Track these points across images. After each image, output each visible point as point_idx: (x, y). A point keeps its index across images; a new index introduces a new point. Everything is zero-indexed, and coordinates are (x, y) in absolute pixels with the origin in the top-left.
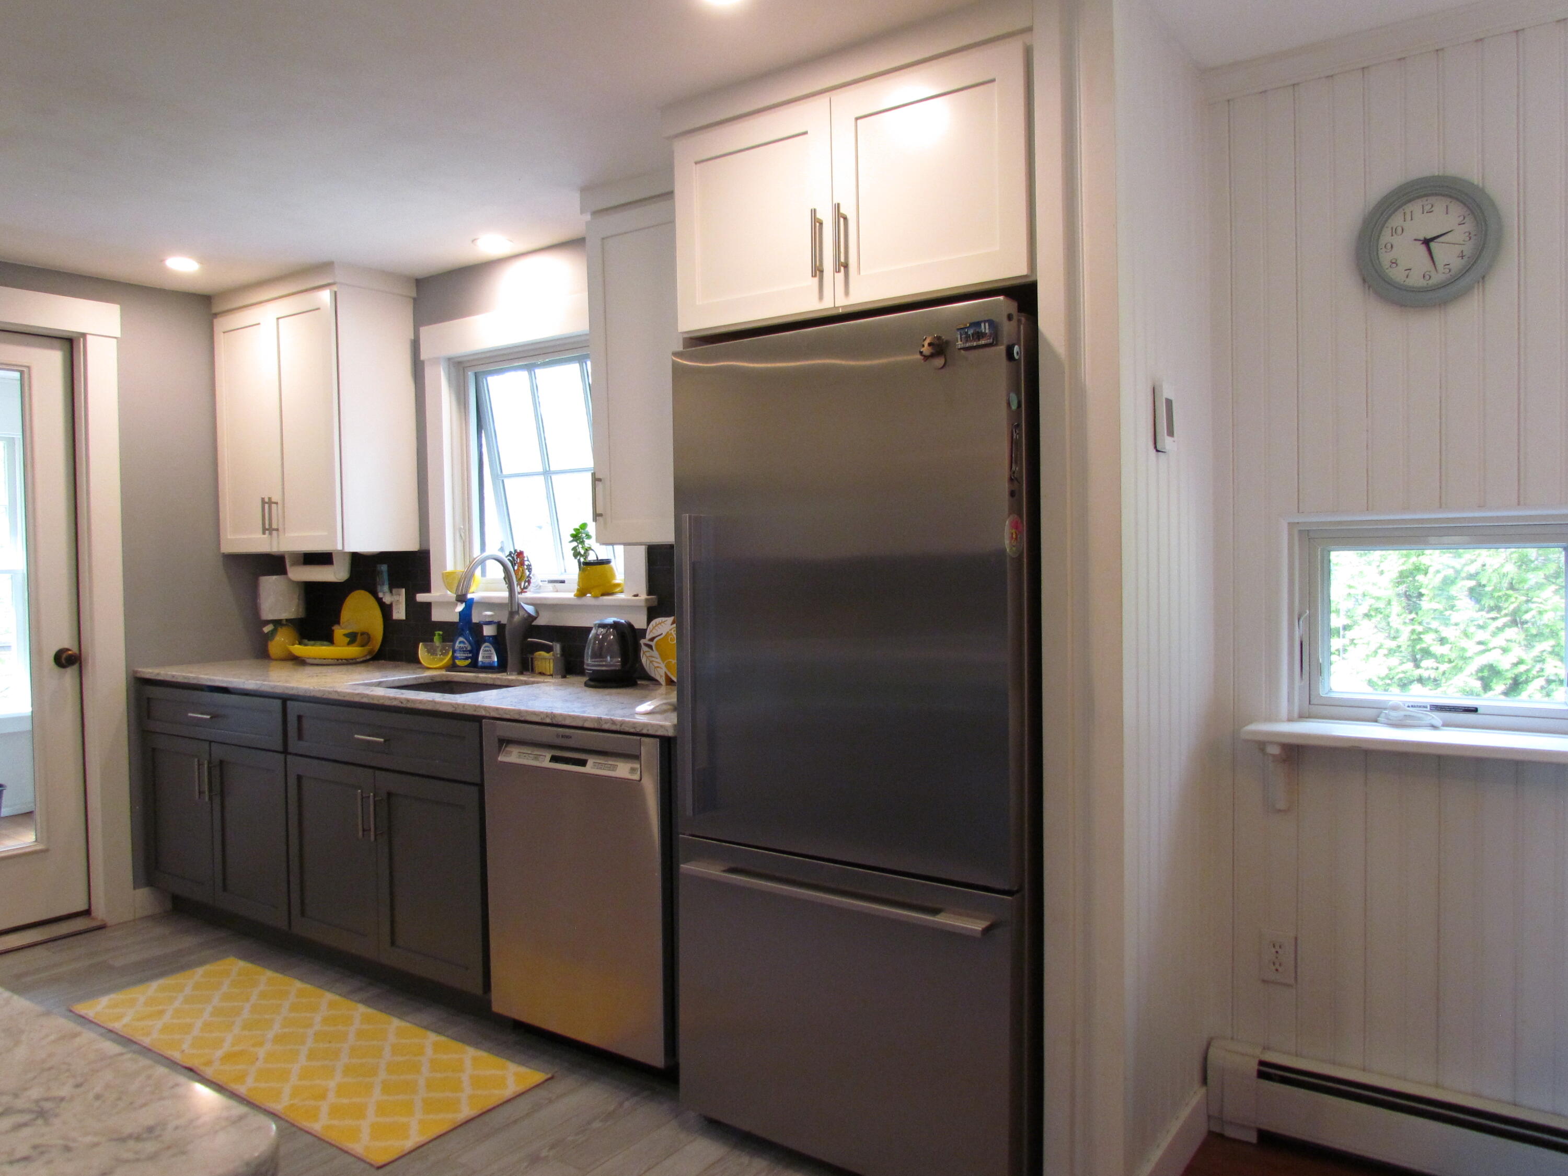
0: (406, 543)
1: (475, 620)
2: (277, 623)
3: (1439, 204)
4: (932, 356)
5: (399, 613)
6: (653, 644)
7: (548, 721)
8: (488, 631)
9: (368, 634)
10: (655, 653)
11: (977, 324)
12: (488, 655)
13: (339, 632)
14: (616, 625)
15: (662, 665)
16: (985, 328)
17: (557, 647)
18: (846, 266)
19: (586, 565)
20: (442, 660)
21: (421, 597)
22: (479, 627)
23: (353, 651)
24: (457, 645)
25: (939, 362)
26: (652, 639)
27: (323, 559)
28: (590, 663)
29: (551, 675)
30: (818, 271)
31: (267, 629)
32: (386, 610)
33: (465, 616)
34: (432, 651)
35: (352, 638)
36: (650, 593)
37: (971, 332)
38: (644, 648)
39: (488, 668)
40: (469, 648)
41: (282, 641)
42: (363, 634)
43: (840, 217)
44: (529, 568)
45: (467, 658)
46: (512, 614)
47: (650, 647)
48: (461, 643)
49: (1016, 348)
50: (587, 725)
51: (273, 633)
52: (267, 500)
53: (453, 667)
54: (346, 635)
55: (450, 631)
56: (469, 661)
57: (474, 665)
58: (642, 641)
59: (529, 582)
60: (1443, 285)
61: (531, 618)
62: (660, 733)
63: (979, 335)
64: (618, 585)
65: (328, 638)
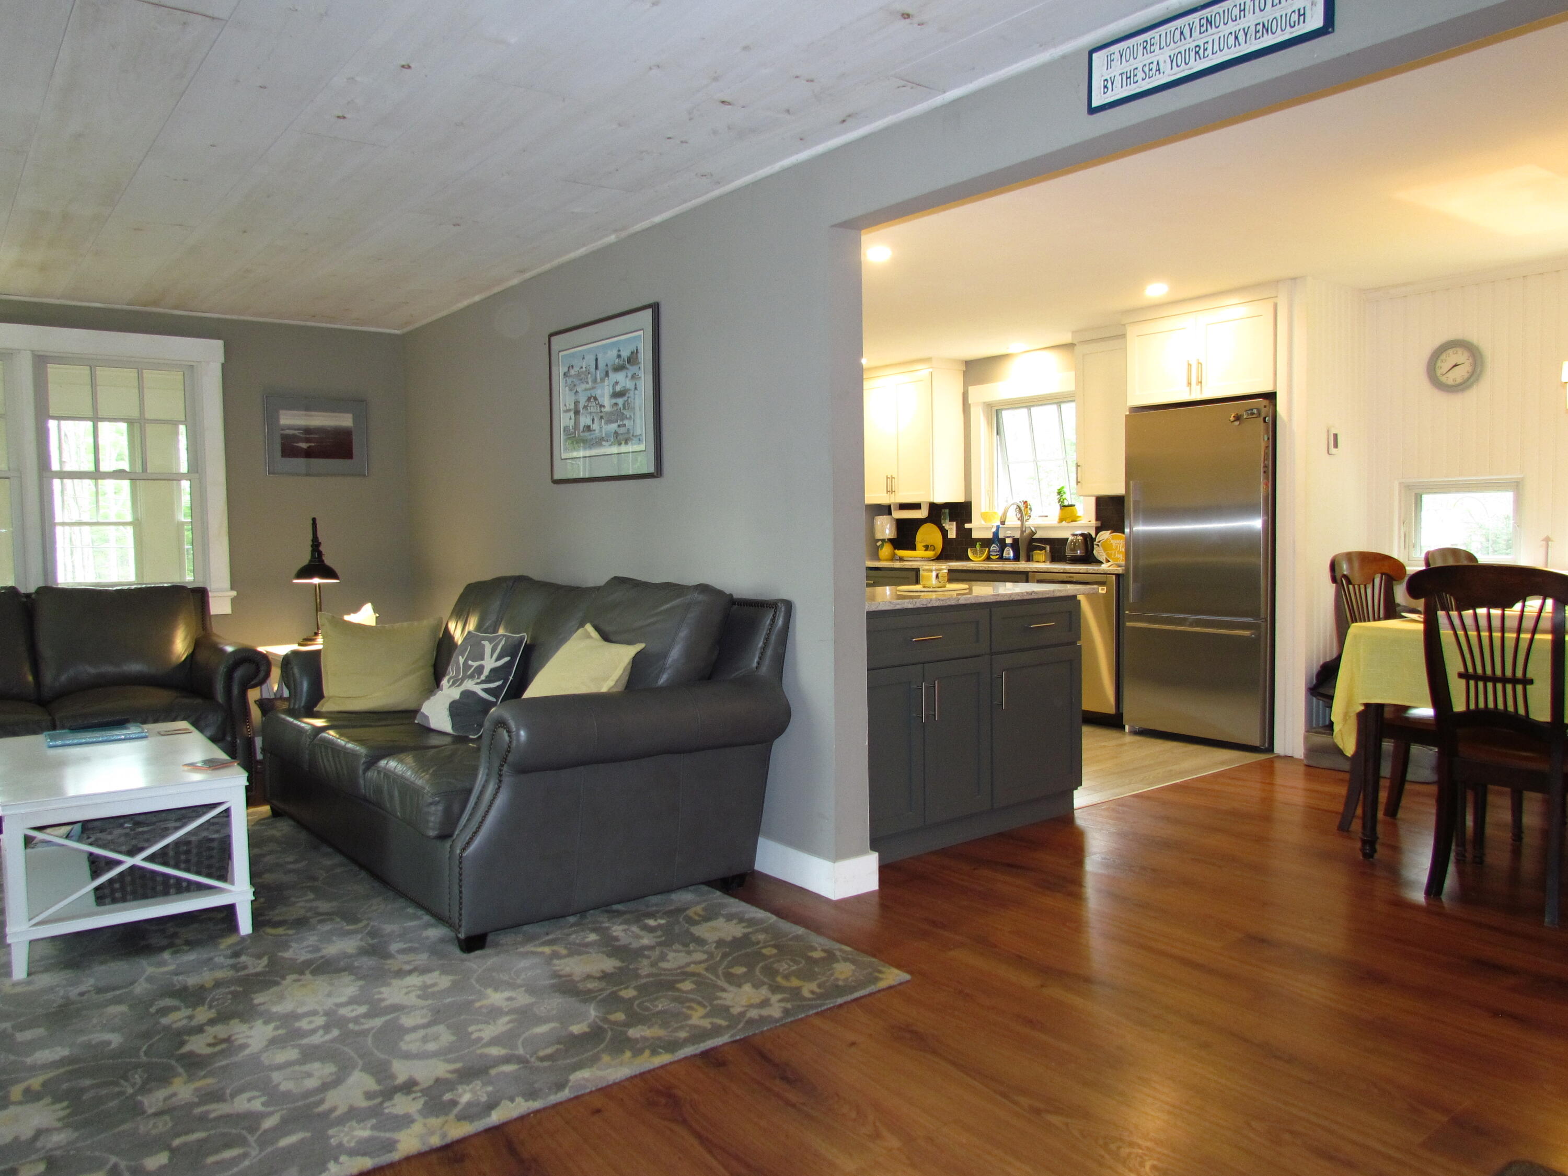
0: (958, 498)
1: (1001, 536)
2: (883, 540)
3: (1460, 351)
4: (1234, 421)
5: (952, 534)
6: (1099, 544)
7: (1062, 571)
8: (1008, 541)
9: (933, 546)
10: (1101, 548)
11: (1252, 409)
12: (1009, 553)
13: (919, 545)
14: (1082, 535)
15: (1104, 554)
16: (1255, 411)
17: (1048, 548)
18: (1201, 382)
19: (1063, 507)
20: (980, 557)
21: (967, 526)
22: (1004, 540)
23: (930, 554)
24: (992, 548)
25: (1237, 423)
26: (1099, 542)
27: (917, 506)
28: (1069, 553)
29: (1044, 562)
30: (1189, 384)
31: (879, 543)
32: (944, 532)
33: (996, 534)
34: (975, 553)
35: (927, 548)
36: (1097, 519)
37: (1249, 412)
38: (1095, 546)
39: (1008, 559)
40: (998, 550)
41: (886, 550)
42: (931, 546)
43: (1200, 364)
44: (1031, 509)
45: (997, 555)
46: (1022, 532)
47: (1098, 545)
48: (994, 547)
49: (1267, 419)
50: (1081, 572)
51: (882, 545)
52: (889, 476)
53: (988, 558)
54: (924, 546)
55: (986, 543)
56: (998, 556)
57: (1001, 558)
58: (1095, 543)
59: (1030, 516)
60: (1460, 384)
61: (1034, 533)
62: (1115, 573)
63: (1253, 414)
64: (1078, 517)
65: (914, 548)
